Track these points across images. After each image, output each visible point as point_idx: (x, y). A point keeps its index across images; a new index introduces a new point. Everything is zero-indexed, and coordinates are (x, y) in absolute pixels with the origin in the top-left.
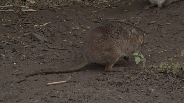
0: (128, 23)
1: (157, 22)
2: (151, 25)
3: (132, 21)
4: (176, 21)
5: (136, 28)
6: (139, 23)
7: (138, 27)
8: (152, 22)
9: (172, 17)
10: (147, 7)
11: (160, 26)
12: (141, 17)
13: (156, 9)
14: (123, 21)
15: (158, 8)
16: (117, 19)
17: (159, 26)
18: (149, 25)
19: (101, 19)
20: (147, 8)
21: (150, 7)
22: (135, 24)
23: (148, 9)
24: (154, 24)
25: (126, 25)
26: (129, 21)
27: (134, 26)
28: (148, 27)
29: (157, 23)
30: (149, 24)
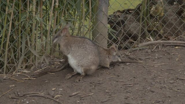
0: (48, 96)
1: (79, 93)
2: (72, 97)
3: (52, 93)
4: (99, 90)
5: (56, 102)
6: (59, 96)
7: (58, 100)
8: (73, 94)
9: (95, 86)
10: (68, 76)
11: (82, 97)
12: (63, 88)
13: (79, 77)
14: (42, 94)
15: (81, 76)
16: (36, 93)
17: (81, 98)
18: (70, 98)
19: (18, 94)
20: (69, 77)
21: (71, 75)
22: (55, 97)
23: (70, 78)
24: (75, 96)
25: (46, 99)
26: (49, 94)
27: (54, 99)
28: (69, 99)
29: (79, 94)
30: (70, 96)
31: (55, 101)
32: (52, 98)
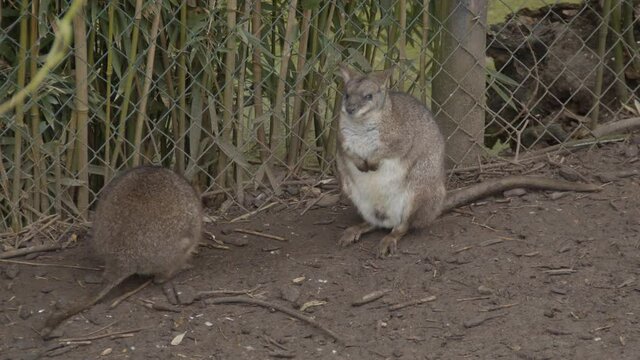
0: (277, 304)
1: (386, 295)
2: (362, 309)
3: (294, 294)
4: (456, 286)
5: (307, 323)
6: (317, 303)
7: (311, 319)
8: (366, 298)
9: (442, 271)
10: (350, 234)
11: (397, 309)
12: (329, 275)
13: (386, 239)
14: (259, 297)
15: (394, 236)
16: (237, 292)
17: (392, 313)
18: (354, 311)
19: (177, 297)
20: (352, 239)
21: (360, 232)
22: (302, 309)
23: (355, 242)
24: (373, 305)
25: (272, 312)
26: (281, 298)
27: (302, 316)
28: (352, 316)
29: (385, 300)
30: (354, 305)
31: (302, 320)
32: (294, 312)
